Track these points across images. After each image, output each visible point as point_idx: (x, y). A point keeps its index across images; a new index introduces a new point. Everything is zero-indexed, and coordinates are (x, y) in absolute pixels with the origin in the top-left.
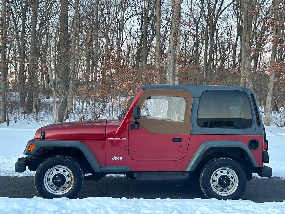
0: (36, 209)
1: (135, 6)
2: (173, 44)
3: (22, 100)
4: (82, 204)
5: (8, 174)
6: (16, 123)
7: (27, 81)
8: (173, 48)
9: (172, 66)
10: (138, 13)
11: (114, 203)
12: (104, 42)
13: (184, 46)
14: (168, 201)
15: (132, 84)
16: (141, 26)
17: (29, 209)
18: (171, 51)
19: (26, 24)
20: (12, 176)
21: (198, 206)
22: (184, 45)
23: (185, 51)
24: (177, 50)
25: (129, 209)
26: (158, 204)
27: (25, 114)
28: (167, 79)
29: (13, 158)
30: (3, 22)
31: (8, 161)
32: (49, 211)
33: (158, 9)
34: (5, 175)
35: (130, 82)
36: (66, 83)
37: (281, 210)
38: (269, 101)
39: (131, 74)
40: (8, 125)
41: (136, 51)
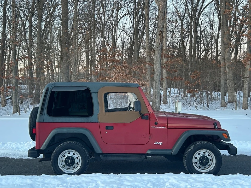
0: (44, 184)
1: (127, 6)
2: (159, 40)
3: (31, 93)
4: (79, 179)
5: (22, 157)
6: (26, 113)
7: (34, 75)
8: (160, 44)
9: (159, 60)
10: (130, 12)
11: (103, 178)
12: (101, 38)
13: (172, 40)
14: (146, 176)
15: (124, 77)
16: (133, 23)
17: (38, 183)
18: (158, 46)
19: (33, 25)
20: (25, 158)
21: (169, 179)
22: (172, 38)
23: (173, 44)
24: (164, 44)
25: (114, 182)
26: (137, 178)
27: (34, 105)
28: (155, 71)
29: (24, 144)
30: (14, 27)
31: (21, 146)
32: (54, 184)
33: (146, 9)
34: (19, 158)
35: (122, 75)
36: (68, 77)
37: (232, 181)
38: (246, 87)
39: (123, 68)
40: (20, 115)
41: (129, 45)
